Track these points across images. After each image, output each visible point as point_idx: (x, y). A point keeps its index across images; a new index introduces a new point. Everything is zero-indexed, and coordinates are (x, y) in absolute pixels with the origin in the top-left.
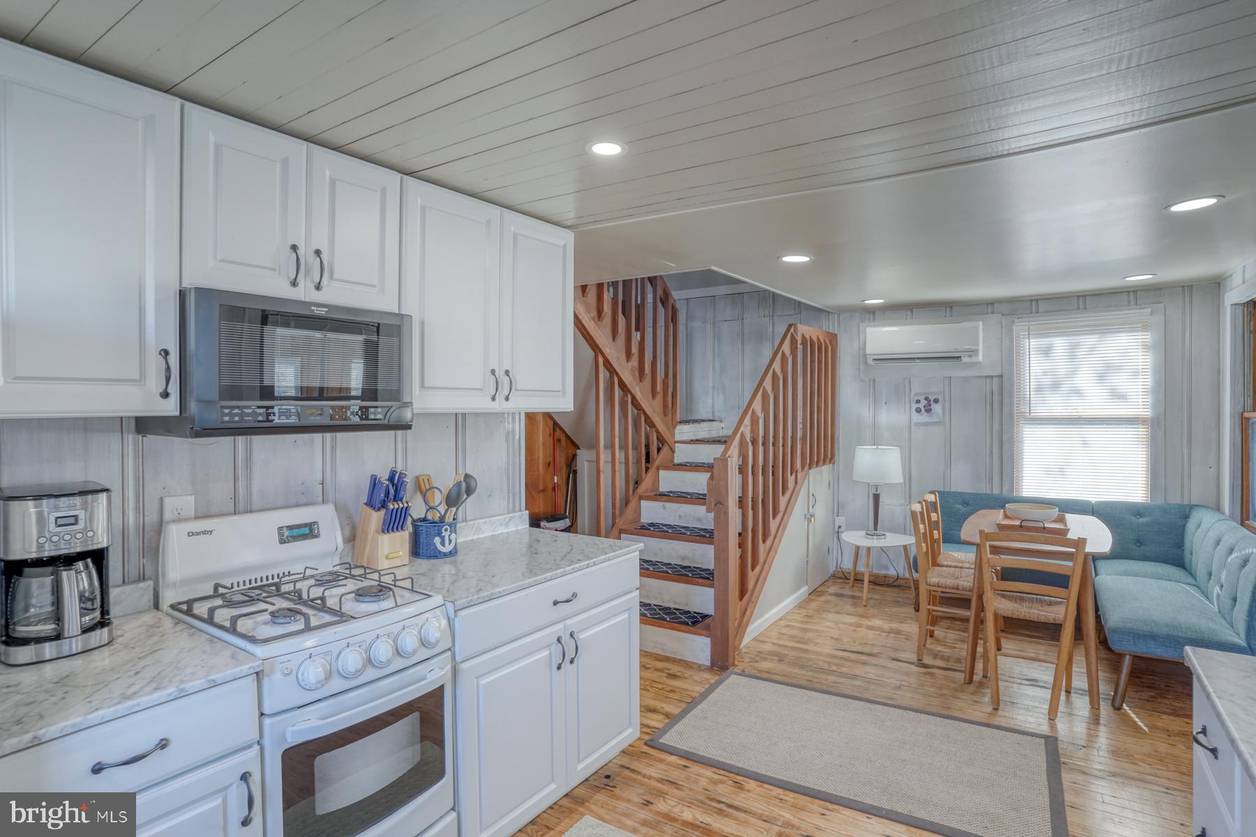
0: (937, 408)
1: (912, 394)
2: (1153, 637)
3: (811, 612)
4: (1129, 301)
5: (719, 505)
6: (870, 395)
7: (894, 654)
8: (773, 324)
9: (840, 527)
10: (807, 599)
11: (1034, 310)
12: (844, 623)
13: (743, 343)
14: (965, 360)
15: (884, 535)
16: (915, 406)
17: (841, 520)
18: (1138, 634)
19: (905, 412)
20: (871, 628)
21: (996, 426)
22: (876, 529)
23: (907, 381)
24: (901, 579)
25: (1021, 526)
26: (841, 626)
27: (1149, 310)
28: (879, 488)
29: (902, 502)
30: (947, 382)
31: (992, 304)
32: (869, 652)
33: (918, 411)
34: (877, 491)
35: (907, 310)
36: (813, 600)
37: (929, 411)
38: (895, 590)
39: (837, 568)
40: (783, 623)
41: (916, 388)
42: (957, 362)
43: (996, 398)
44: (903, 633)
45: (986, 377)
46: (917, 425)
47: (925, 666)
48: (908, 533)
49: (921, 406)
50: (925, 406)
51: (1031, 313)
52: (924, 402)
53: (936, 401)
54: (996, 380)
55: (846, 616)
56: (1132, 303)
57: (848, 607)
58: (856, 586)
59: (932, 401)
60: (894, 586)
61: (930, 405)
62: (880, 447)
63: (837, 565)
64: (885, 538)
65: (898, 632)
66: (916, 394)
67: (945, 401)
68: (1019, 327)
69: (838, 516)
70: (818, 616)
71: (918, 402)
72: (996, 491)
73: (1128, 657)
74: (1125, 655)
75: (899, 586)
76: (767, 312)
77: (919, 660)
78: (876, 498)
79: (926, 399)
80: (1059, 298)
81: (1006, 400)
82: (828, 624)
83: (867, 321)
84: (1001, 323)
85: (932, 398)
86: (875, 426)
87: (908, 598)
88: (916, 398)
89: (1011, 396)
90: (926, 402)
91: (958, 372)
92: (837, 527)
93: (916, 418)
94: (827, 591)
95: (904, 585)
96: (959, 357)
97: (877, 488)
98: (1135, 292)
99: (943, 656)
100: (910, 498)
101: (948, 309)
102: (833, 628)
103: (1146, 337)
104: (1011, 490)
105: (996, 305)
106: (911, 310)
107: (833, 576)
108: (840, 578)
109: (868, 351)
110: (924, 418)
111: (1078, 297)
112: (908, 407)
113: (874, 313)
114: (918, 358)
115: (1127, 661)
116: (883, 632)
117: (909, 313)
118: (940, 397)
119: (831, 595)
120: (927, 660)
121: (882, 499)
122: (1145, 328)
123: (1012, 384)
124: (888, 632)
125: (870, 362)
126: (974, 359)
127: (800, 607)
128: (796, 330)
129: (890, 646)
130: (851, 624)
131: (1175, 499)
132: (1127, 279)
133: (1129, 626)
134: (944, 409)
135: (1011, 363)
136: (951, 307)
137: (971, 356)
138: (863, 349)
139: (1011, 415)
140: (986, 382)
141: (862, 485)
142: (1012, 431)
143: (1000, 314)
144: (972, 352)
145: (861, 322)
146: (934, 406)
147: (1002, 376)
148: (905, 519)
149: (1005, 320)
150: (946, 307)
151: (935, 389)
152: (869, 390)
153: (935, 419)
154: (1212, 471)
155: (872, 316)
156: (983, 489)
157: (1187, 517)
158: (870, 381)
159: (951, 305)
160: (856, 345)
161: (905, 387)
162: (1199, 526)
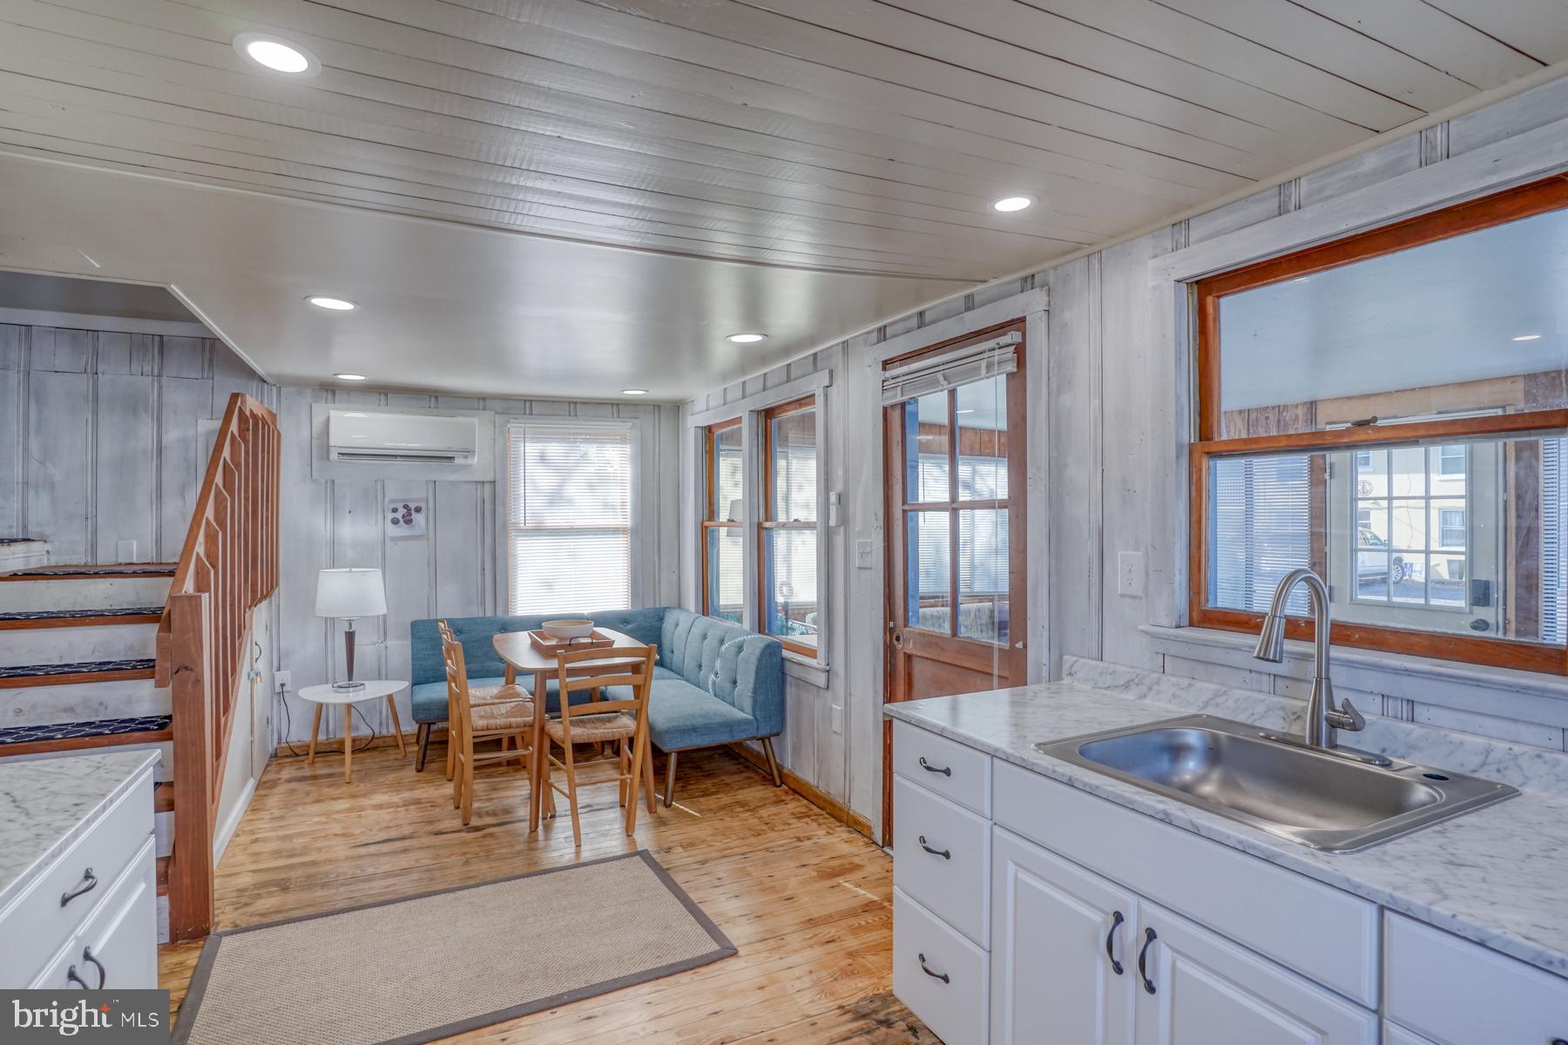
0: (419, 518)
1: (387, 501)
2: (694, 729)
3: (277, 813)
4: (613, 413)
5: (183, 673)
6: (326, 502)
7: (430, 828)
8: (160, 388)
9: (283, 685)
10: (254, 796)
11: (528, 412)
12: (338, 812)
13: (95, 413)
14: (458, 461)
15: (362, 684)
16: (391, 516)
17: (284, 676)
18: (684, 730)
19: (376, 521)
20: (380, 807)
21: (488, 539)
22: (350, 678)
23: (379, 485)
24: (377, 738)
25: (570, 645)
26: (337, 816)
27: (630, 424)
28: (353, 624)
29: (375, 639)
30: (431, 487)
32: (400, 836)
33: (395, 522)
34: (351, 628)
35: (380, 394)
36: (266, 795)
37: (408, 521)
38: (375, 753)
39: (279, 743)
40: (244, 839)
41: (391, 493)
42: (445, 463)
43: (488, 506)
44: (423, 801)
45: (477, 482)
46: (394, 539)
47: (477, 829)
48: (384, 677)
49: (399, 515)
50: (403, 517)
51: (525, 414)
52: (402, 511)
53: (418, 510)
54: (487, 487)
55: (333, 802)
56: (615, 415)
57: (327, 790)
58: (317, 762)
59: (413, 510)
60: (368, 749)
61: (411, 515)
62: (354, 570)
63: (280, 739)
64: (364, 689)
65: (417, 802)
66: (392, 501)
67: (428, 509)
68: (515, 427)
69: (279, 670)
70: (293, 813)
71: (395, 510)
72: (489, 613)
73: (673, 754)
74: (671, 753)
75: (375, 748)
76: (147, 369)
77: (465, 825)
78: (350, 637)
79: (406, 507)
80: (552, 402)
81: (499, 509)
82: (316, 819)
83: (324, 402)
84: (494, 423)
85: (412, 506)
86: (333, 543)
87: (396, 759)
88: (392, 506)
89: (504, 505)
90: (406, 511)
91: (444, 475)
92: (278, 689)
93: (393, 531)
94: (279, 779)
95: (381, 745)
96: (451, 458)
97: (350, 624)
98: (618, 405)
99: (487, 812)
100: (385, 633)
101: (433, 399)
102: (326, 823)
103: (628, 449)
104: (506, 610)
105: (487, 401)
106: (386, 395)
107: (275, 756)
108: (287, 756)
109: (333, 442)
110: (402, 530)
111: (570, 403)
112: (380, 517)
113: (334, 392)
114: (400, 456)
115: (673, 759)
116: (398, 807)
117: (383, 397)
118: (423, 505)
119: (289, 781)
120: (475, 822)
122: (623, 441)
123: (505, 492)
124: (404, 806)
125: (334, 456)
126: (469, 461)
127: (254, 810)
128: (243, 402)
129: (419, 820)
130: (349, 810)
131: (650, 605)
132: (625, 392)
133: (675, 724)
134: (427, 518)
135: (504, 468)
136: (437, 397)
137: (466, 457)
138: (317, 438)
139: (505, 526)
140: (476, 489)
141: (330, 622)
142: (505, 544)
143: (493, 412)
144: (468, 452)
145: (315, 402)
146: (415, 516)
147: (494, 482)
148: (379, 660)
149: (498, 419)
150: (430, 397)
151: (416, 495)
152: (326, 494)
153: (416, 532)
154: (675, 576)
155: (330, 397)
156: (475, 612)
157: (661, 619)
158: (326, 482)
159: (436, 394)
160: (306, 433)
161: (377, 491)
162: (677, 625)
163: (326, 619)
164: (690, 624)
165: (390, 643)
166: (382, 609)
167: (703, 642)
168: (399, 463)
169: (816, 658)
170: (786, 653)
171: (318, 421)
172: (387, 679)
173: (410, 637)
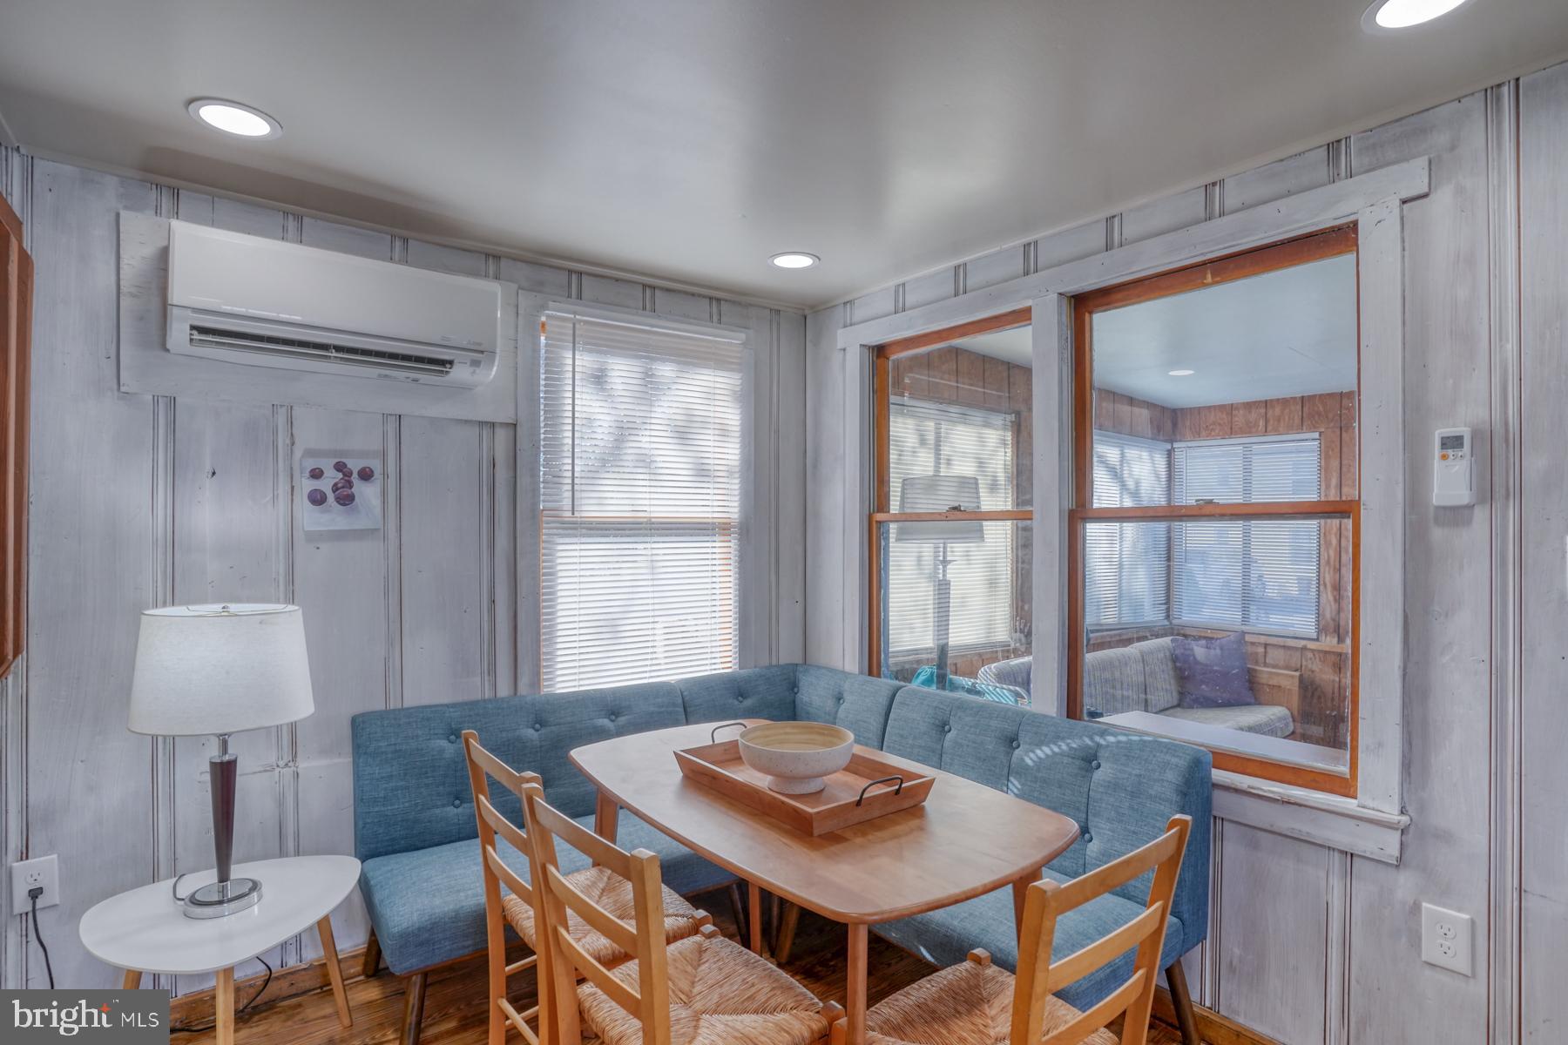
0: (367, 493)
1: (298, 454)
4: (711, 316)
6: (155, 448)
11: (574, 291)
14: (460, 373)
16: (308, 485)
17: (40, 869)
19: (275, 498)
21: (502, 542)
23: (283, 412)
29: (271, 758)
30: (390, 428)
31: (497, 257)
33: (317, 499)
34: (225, 751)
35: (287, 214)
37: (346, 500)
41: (311, 434)
42: (427, 377)
43: (502, 474)
45: (481, 424)
46: (313, 537)
49: (325, 485)
50: (335, 488)
51: (569, 298)
52: (331, 477)
53: (366, 475)
54: (502, 436)
56: (715, 317)
59: (355, 475)
61: (350, 485)
62: (234, 607)
66: (310, 453)
67: (385, 475)
68: (557, 315)
71: (316, 474)
72: (504, 690)
78: (224, 776)
79: (340, 467)
80: (617, 280)
81: (523, 481)
83: (152, 211)
84: (517, 305)
85: (354, 465)
86: (173, 544)
88: (311, 464)
89: (533, 472)
90: (340, 475)
91: (421, 405)
92: (21, 898)
93: (311, 519)
96: (443, 363)
97: (228, 745)
98: (720, 300)
100: (293, 744)
101: (398, 244)
104: (536, 682)
105: (503, 262)
106: (298, 218)
109: (177, 297)
110: (333, 518)
111: (645, 284)
112: (283, 488)
113: (176, 193)
114: (338, 349)
117: (291, 224)
118: (376, 465)
121: (241, 783)
123: (535, 448)
125: (179, 333)
126: (478, 373)
131: (764, 661)
132: (779, 259)
134: (384, 493)
135: (533, 399)
137: (475, 363)
138: (133, 295)
139: (535, 515)
140: (480, 436)
141: (163, 748)
142: (535, 553)
143: (514, 286)
144: (480, 354)
145: (126, 208)
146: (360, 488)
147: (515, 425)
148: (281, 803)
149: (525, 300)
150: (393, 236)
151: (362, 444)
152: (155, 428)
153: (361, 523)
154: (799, 608)
155: (166, 202)
156: (475, 689)
157: (793, 686)
158: (156, 400)
159: (405, 233)
160: (103, 278)
161: (275, 432)
162: (839, 698)
163: (154, 738)
164: (884, 701)
165: (303, 765)
166: (301, 704)
167: (941, 740)
168: (332, 368)
169: (1355, 797)
170: (1218, 775)
171: (137, 255)
172: (298, 853)
173: (347, 747)
